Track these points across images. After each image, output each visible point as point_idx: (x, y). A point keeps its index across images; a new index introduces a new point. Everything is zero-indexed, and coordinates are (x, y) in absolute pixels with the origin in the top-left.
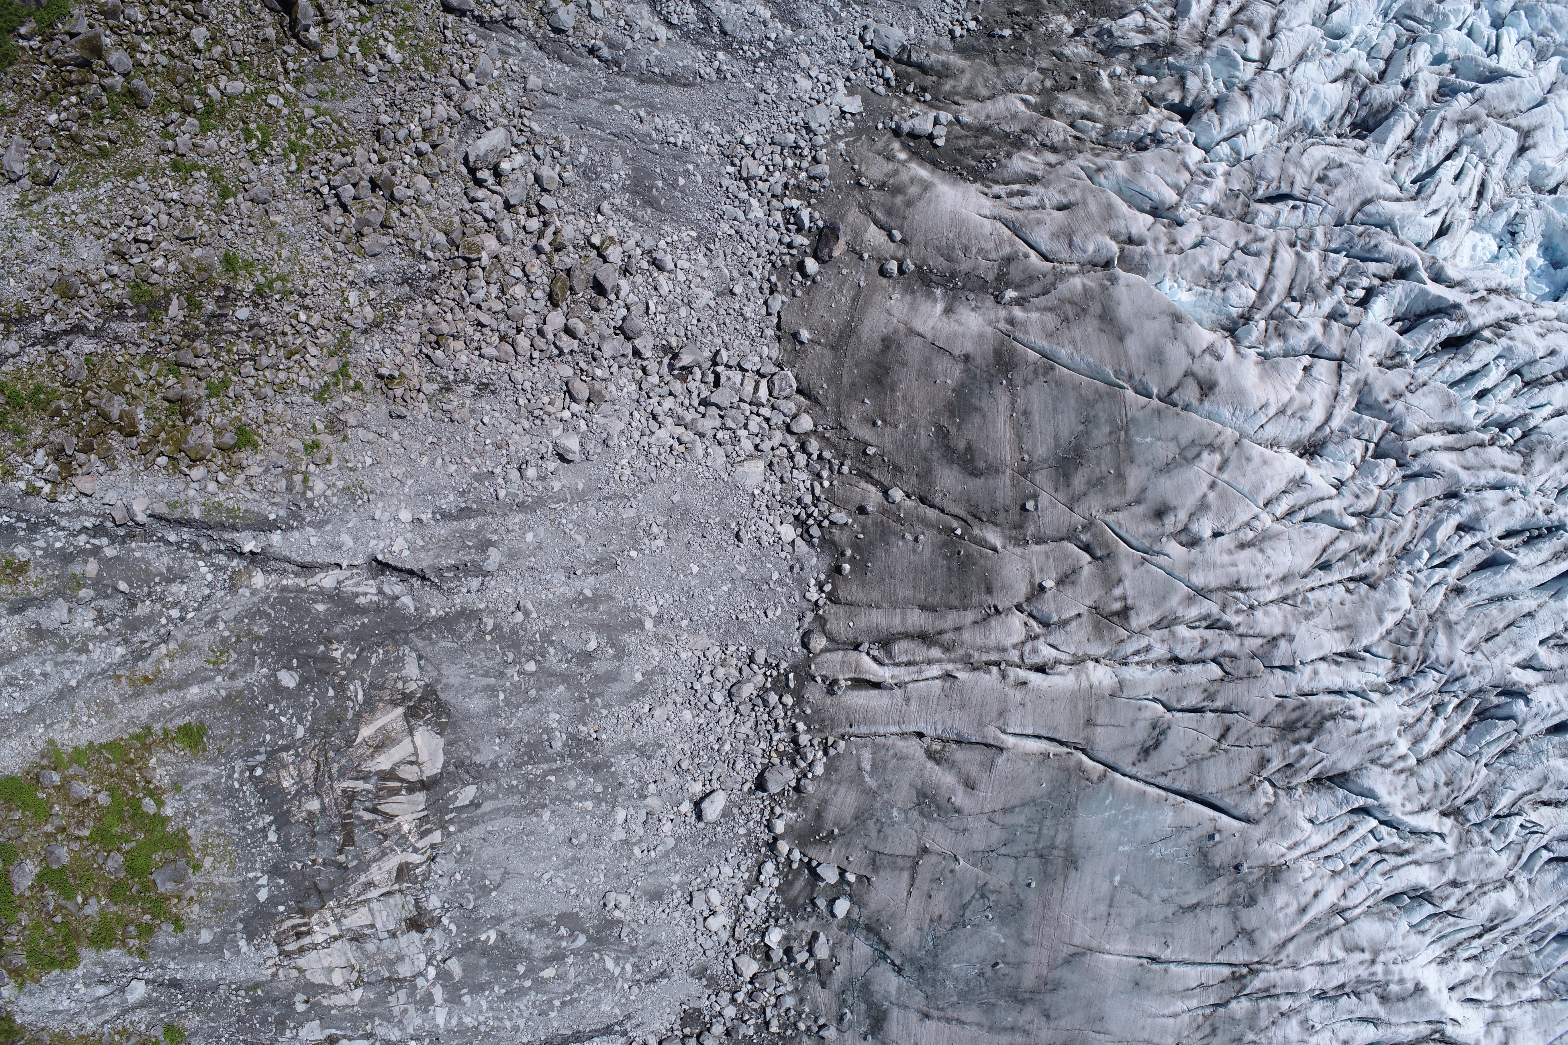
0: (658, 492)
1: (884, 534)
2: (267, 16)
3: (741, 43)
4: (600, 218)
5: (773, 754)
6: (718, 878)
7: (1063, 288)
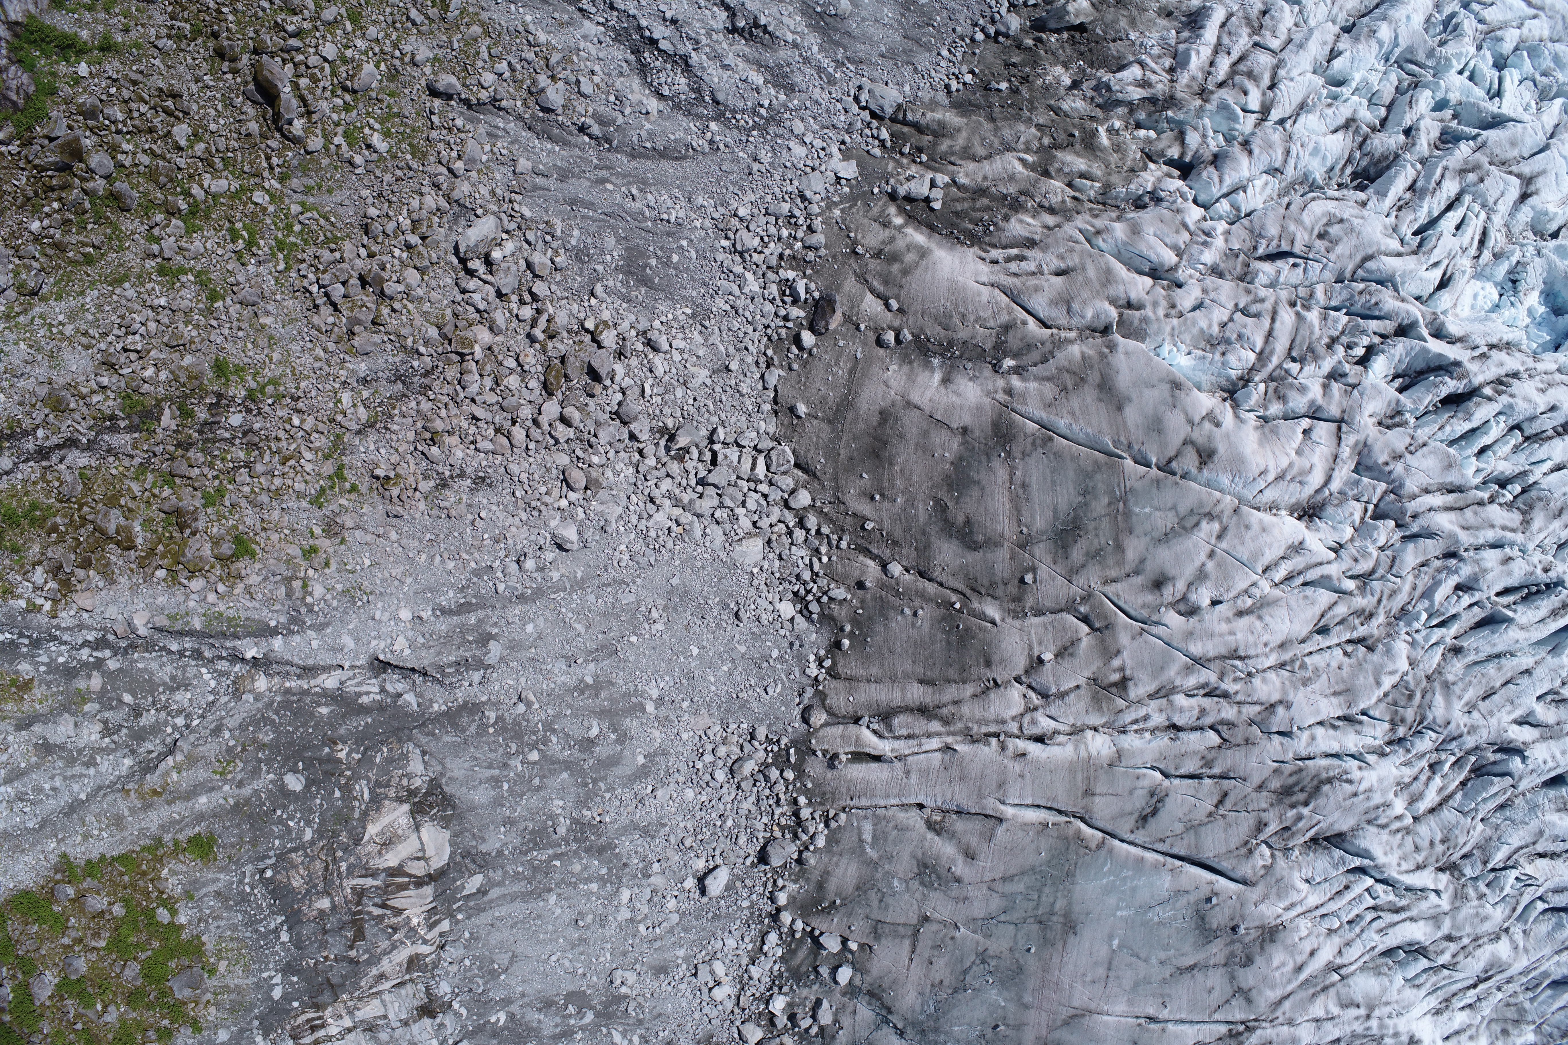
0: (657, 576)
1: (883, 609)
2: (250, 109)
3: (734, 112)
4: (593, 301)
5: (775, 828)
6: (722, 950)
7: (1061, 357)
